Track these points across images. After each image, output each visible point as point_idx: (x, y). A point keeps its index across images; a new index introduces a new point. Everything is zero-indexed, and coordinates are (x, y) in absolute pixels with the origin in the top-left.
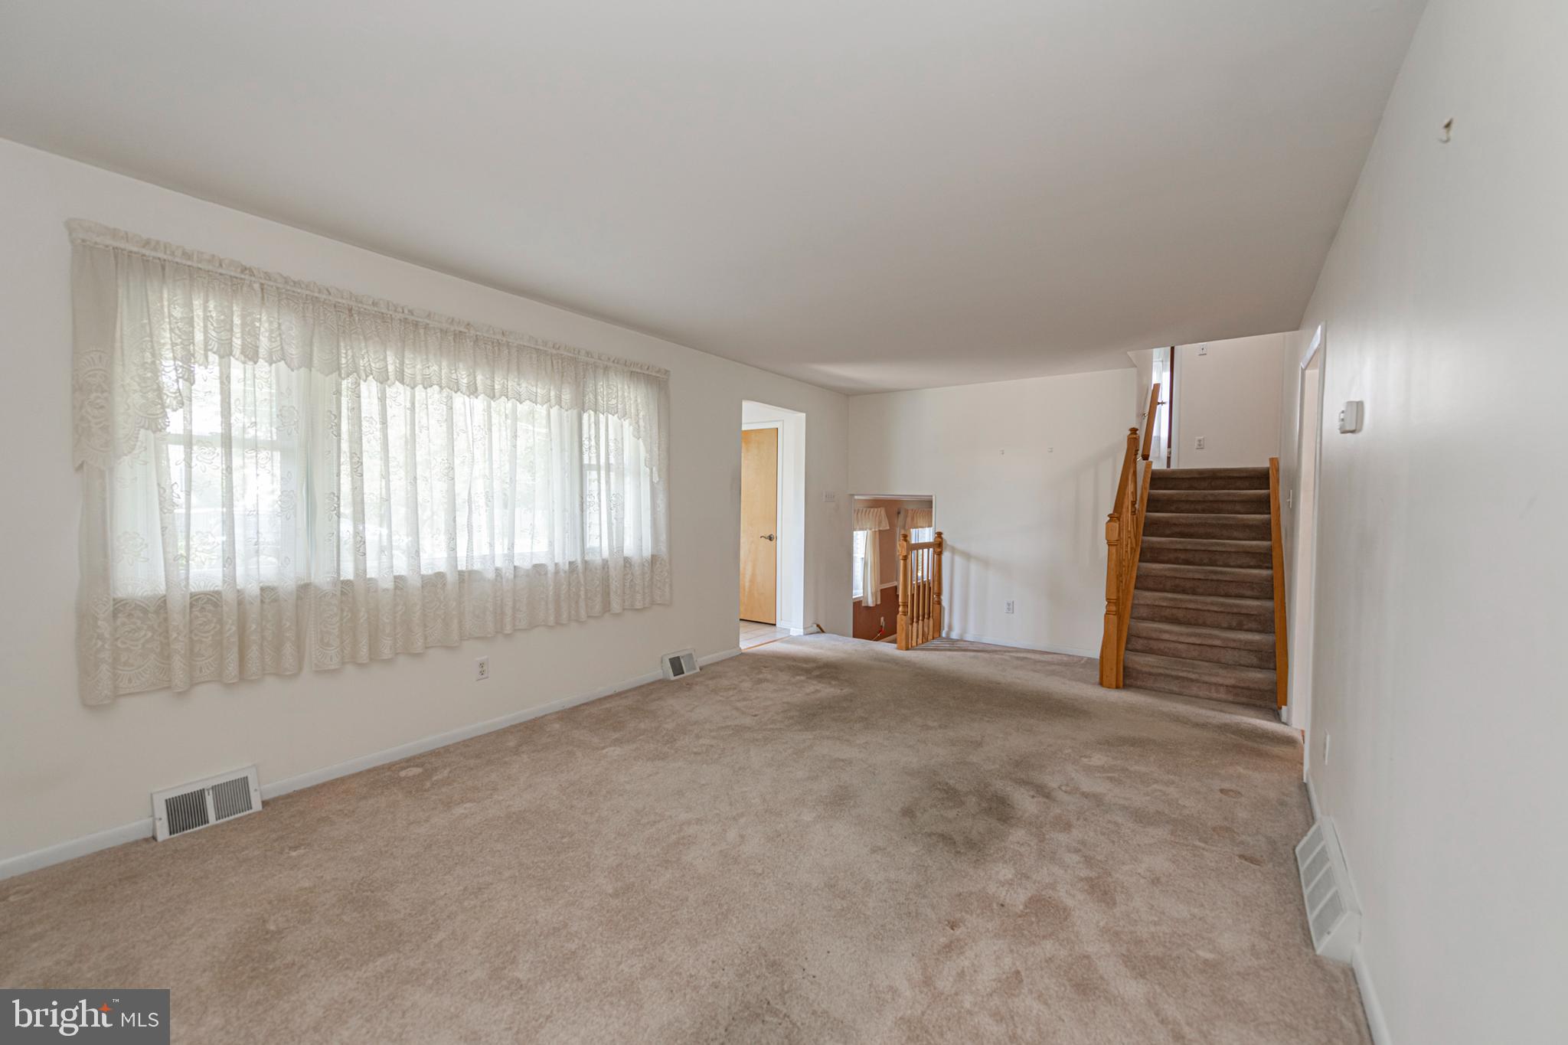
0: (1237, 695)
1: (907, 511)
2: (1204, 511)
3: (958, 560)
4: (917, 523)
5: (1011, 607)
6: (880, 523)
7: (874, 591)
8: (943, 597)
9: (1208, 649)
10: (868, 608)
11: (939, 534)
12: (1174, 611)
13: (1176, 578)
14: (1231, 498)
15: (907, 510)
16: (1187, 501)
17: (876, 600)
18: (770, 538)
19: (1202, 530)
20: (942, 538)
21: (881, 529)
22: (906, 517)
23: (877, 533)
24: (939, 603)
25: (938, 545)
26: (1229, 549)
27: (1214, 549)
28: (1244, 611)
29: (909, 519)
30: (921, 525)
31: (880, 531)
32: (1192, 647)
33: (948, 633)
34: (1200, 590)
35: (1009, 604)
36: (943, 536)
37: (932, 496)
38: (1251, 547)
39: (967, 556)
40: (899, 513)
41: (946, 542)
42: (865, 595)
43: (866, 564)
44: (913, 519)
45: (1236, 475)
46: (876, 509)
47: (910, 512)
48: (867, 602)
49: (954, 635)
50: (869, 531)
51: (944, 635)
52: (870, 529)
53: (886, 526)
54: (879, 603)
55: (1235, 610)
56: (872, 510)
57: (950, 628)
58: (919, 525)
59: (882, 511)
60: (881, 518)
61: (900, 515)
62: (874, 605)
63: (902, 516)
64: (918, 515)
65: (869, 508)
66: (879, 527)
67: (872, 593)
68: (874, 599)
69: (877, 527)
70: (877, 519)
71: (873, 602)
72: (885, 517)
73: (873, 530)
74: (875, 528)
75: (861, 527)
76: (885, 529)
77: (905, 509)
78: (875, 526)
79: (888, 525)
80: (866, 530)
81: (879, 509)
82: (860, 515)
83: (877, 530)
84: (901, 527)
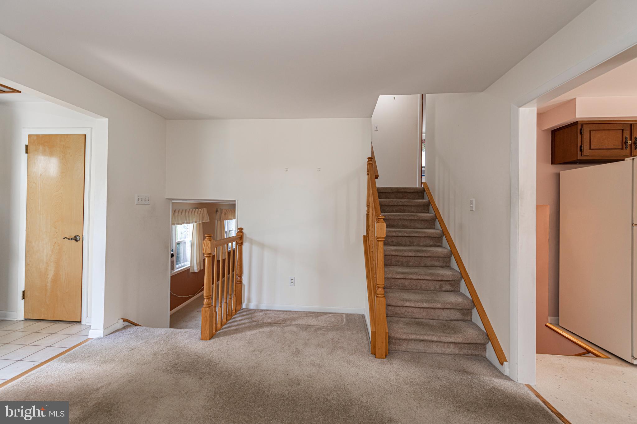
0: (460, 348)
2: (397, 212)
3: (255, 249)
4: (228, 217)
5: (293, 281)
6: (203, 218)
7: (198, 261)
8: (243, 277)
9: (432, 310)
10: (194, 273)
11: (241, 230)
12: (403, 281)
13: (397, 256)
14: (410, 204)
15: (222, 210)
16: (388, 205)
18: (76, 239)
19: (400, 223)
20: (242, 233)
21: (204, 222)
22: (221, 213)
23: (201, 226)
24: (241, 282)
25: (240, 238)
26: (420, 235)
27: (413, 235)
28: (445, 279)
29: (223, 215)
30: (231, 218)
31: (203, 223)
32: (422, 310)
33: (247, 305)
34: (411, 264)
35: (292, 280)
36: (243, 231)
37: (235, 201)
38: (432, 233)
39: (262, 245)
40: (217, 211)
41: (246, 234)
42: (192, 265)
43: (192, 245)
44: (225, 215)
45: (409, 191)
46: (200, 210)
47: (224, 210)
48: (194, 269)
49: (252, 306)
50: (195, 224)
51: (244, 306)
52: (196, 222)
53: (207, 220)
54: (202, 268)
55: (440, 278)
56: (197, 210)
57: (249, 300)
58: (229, 218)
59: (205, 210)
60: (203, 215)
61: (217, 213)
62: (199, 271)
63: (218, 213)
64: (229, 212)
65: (194, 208)
66: (202, 220)
67: (197, 263)
68: (199, 267)
69: (201, 220)
70: (201, 215)
71: (198, 269)
72: (206, 214)
73: (198, 223)
74: (199, 221)
75: (189, 221)
76: (206, 222)
77: (221, 209)
78: (199, 220)
79: (209, 219)
80: (192, 223)
81: (203, 209)
82: (187, 213)
83: (201, 222)
84: (217, 221)
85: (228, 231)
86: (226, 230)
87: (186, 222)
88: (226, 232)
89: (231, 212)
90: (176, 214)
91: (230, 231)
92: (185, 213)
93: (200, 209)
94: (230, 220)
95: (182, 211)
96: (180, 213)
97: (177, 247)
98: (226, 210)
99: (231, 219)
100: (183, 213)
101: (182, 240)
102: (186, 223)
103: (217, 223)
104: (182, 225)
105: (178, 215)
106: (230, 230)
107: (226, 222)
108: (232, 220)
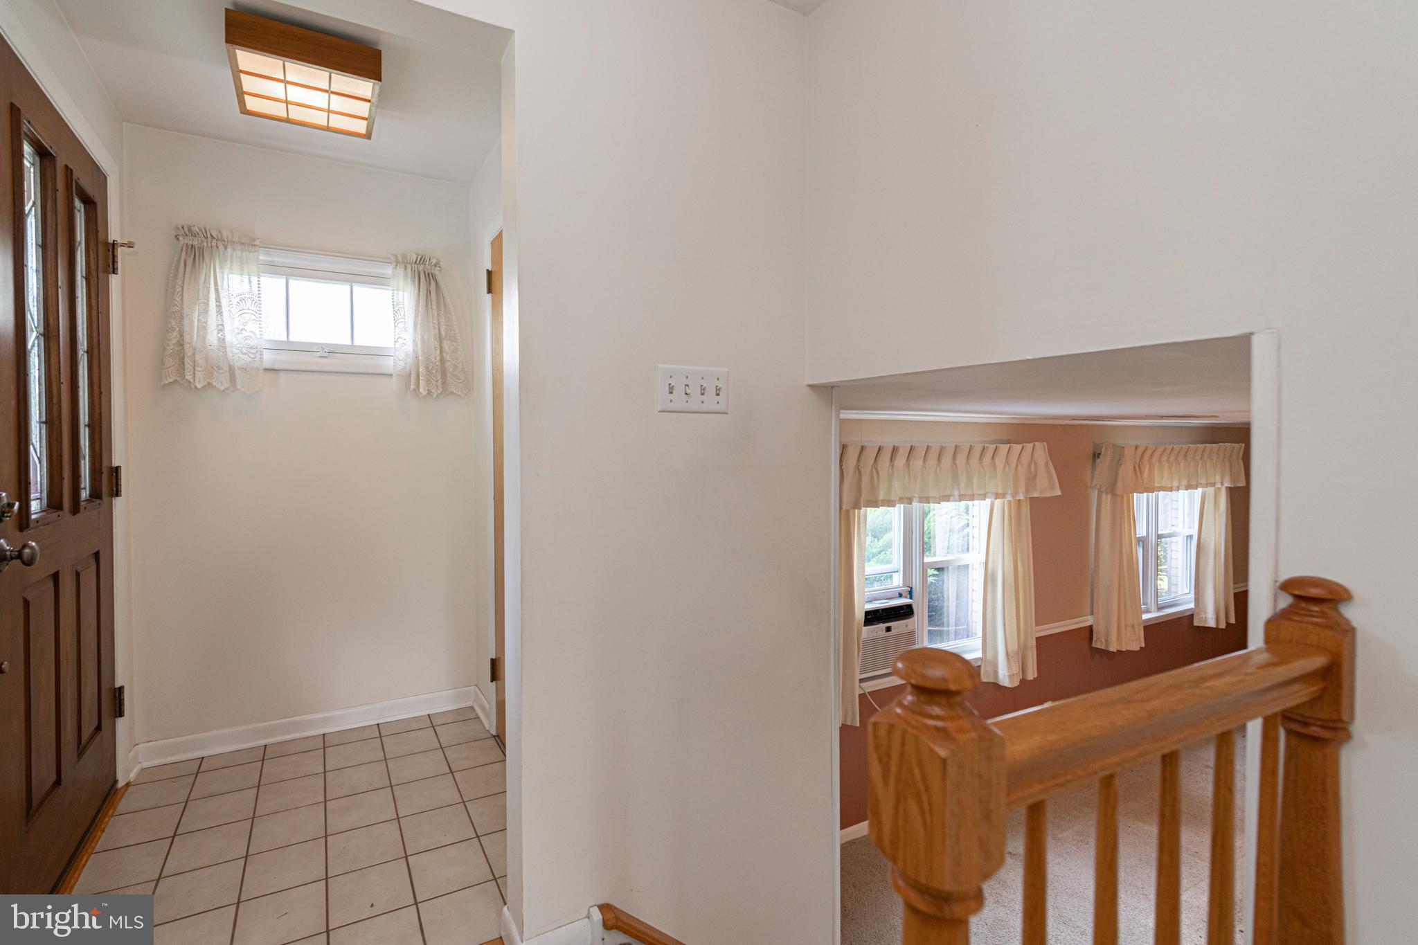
1: (1119, 451)
4: (1152, 479)
6: (1032, 479)
7: (1014, 647)
10: (996, 686)
15: (1122, 448)
17: (1024, 669)
21: (1035, 495)
22: (1117, 464)
23: (1026, 509)
29: (1126, 471)
30: (1166, 483)
31: (1032, 500)
40: (1096, 456)
42: (989, 655)
43: (989, 579)
44: (1138, 469)
46: (1017, 448)
47: (1129, 453)
48: (996, 673)
50: (998, 502)
52: (997, 496)
53: (1046, 485)
54: (1032, 674)
56: (1005, 447)
58: (1157, 485)
59: (1041, 448)
60: (1033, 468)
61: (1098, 461)
62: (1016, 683)
63: (1104, 463)
64: (1154, 460)
65: (992, 442)
66: (1027, 491)
67: (1007, 654)
68: (1016, 669)
69: (1022, 489)
70: (1022, 470)
71: (1011, 676)
72: (1047, 463)
73: (1009, 498)
74: (1015, 494)
75: (970, 492)
76: (1047, 494)
77: (1114, 446)
78: (1016, 486)
79: (1057, 485)
80: (983, 497)
81: (1029, 446)
82: (961, 461)
83: (1022, 497)
84: (1100, 492)
85: (1153, 538)
86: (1141, 531)
87: (956, 493)
88: (1143, 541)
89: (1165, 458)
90: (918, 463)
91: (1159, 537)
92: (954, 458)
93: (1020, 447)
94: (1161, 494)
95: (942, 451)
96: (932, 461)
97: (930, 579)
98: (1140, 451)
99: (1171, 489)
100: (947, 461)
101: (950, 558)
102: (957, 497)
103: (1099, 506)
104: (943, 504)
105: (924, 465)
106: (1159, 533)
107: (1140, 501)
108: (1174, 493)
